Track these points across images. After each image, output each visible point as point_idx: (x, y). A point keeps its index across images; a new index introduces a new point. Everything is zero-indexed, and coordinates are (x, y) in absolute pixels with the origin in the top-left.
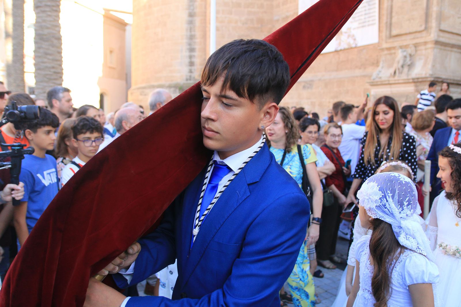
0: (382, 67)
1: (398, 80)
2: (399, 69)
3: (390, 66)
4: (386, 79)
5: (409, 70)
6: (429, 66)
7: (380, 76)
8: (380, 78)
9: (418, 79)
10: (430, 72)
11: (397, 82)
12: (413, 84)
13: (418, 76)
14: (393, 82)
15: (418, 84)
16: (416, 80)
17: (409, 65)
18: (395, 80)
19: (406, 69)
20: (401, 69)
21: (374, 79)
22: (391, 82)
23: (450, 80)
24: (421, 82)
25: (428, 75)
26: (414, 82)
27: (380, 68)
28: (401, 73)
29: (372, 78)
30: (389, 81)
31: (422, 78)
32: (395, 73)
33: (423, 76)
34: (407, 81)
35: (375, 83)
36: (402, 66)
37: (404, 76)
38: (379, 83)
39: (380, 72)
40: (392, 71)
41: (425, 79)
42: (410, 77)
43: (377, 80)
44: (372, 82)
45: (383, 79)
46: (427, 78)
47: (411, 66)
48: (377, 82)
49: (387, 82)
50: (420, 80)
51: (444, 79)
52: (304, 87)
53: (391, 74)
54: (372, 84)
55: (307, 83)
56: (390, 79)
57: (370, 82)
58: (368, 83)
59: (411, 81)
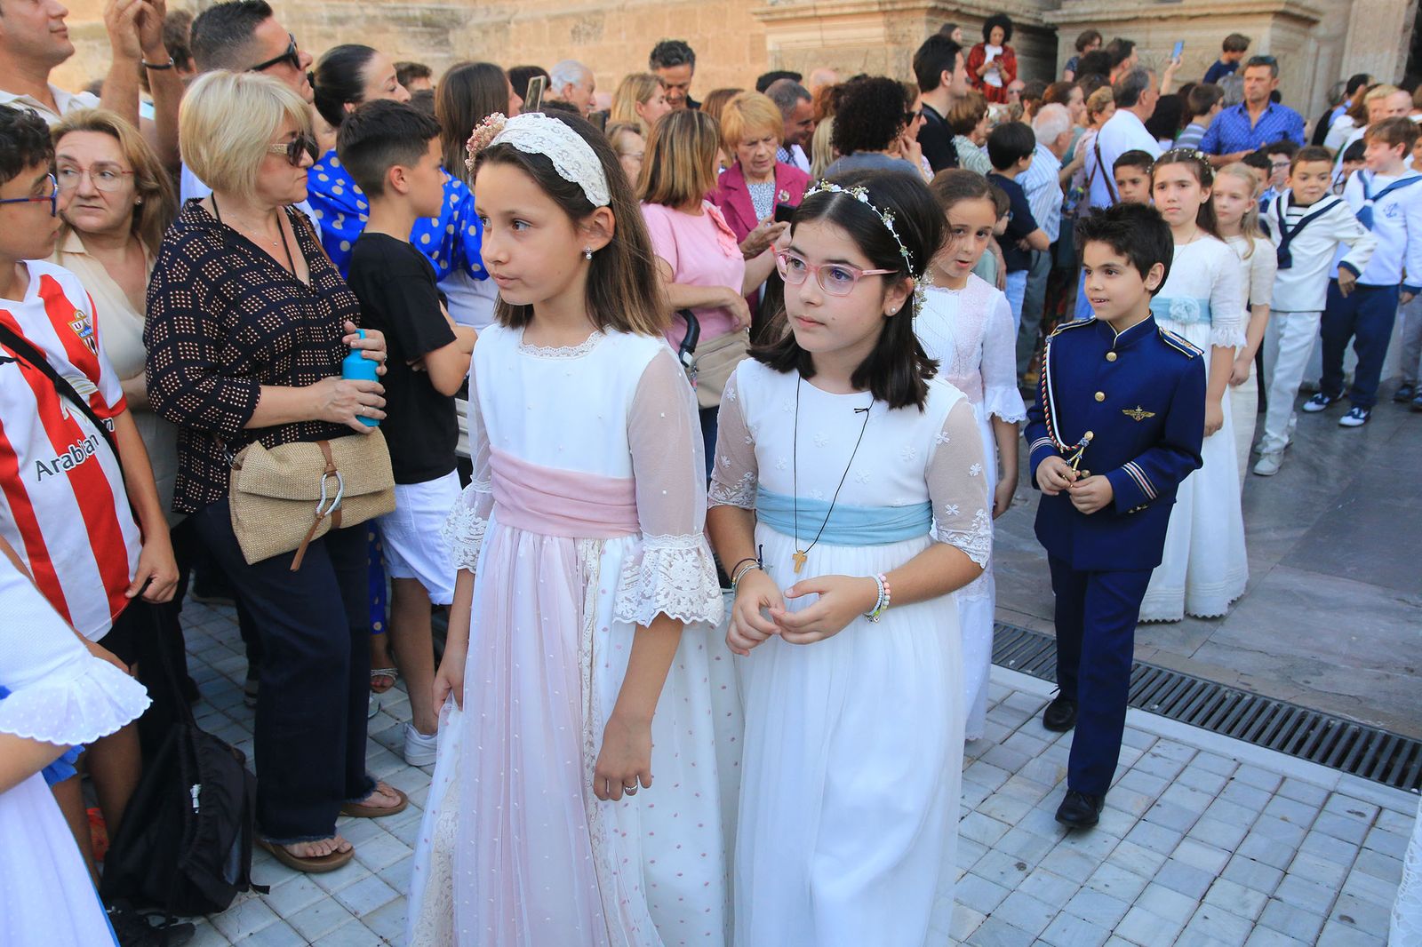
1: (841, 6)
4: (808, 3)
9: (892, 2)
11: (837, 11)
12: (880, 19)
14: (828, 12)
15: (893, 19)
16: (888, 7)
18: (831, 7)
21: (773, 4)
22: (820, 12)
23: (978, 8)
24: (902, 11)
26: (884, 12)
29: (769, 2)
30: (815, 8)
31: (904, 0)
34: (864, 9)
35: (777, 16)
38: (788, 15)
41: (911, 5)
43: (782, 5)
44: (768, 13)
45: (799, 3)
48: (783, 11)
49: (811, 13)
50: (900, 6)
51: (963, 5)
54: (767, 17)
55: (584, 22)
56: (818, 4)
57: (761, 14)
58: (755, 14)
59: (876, 8)
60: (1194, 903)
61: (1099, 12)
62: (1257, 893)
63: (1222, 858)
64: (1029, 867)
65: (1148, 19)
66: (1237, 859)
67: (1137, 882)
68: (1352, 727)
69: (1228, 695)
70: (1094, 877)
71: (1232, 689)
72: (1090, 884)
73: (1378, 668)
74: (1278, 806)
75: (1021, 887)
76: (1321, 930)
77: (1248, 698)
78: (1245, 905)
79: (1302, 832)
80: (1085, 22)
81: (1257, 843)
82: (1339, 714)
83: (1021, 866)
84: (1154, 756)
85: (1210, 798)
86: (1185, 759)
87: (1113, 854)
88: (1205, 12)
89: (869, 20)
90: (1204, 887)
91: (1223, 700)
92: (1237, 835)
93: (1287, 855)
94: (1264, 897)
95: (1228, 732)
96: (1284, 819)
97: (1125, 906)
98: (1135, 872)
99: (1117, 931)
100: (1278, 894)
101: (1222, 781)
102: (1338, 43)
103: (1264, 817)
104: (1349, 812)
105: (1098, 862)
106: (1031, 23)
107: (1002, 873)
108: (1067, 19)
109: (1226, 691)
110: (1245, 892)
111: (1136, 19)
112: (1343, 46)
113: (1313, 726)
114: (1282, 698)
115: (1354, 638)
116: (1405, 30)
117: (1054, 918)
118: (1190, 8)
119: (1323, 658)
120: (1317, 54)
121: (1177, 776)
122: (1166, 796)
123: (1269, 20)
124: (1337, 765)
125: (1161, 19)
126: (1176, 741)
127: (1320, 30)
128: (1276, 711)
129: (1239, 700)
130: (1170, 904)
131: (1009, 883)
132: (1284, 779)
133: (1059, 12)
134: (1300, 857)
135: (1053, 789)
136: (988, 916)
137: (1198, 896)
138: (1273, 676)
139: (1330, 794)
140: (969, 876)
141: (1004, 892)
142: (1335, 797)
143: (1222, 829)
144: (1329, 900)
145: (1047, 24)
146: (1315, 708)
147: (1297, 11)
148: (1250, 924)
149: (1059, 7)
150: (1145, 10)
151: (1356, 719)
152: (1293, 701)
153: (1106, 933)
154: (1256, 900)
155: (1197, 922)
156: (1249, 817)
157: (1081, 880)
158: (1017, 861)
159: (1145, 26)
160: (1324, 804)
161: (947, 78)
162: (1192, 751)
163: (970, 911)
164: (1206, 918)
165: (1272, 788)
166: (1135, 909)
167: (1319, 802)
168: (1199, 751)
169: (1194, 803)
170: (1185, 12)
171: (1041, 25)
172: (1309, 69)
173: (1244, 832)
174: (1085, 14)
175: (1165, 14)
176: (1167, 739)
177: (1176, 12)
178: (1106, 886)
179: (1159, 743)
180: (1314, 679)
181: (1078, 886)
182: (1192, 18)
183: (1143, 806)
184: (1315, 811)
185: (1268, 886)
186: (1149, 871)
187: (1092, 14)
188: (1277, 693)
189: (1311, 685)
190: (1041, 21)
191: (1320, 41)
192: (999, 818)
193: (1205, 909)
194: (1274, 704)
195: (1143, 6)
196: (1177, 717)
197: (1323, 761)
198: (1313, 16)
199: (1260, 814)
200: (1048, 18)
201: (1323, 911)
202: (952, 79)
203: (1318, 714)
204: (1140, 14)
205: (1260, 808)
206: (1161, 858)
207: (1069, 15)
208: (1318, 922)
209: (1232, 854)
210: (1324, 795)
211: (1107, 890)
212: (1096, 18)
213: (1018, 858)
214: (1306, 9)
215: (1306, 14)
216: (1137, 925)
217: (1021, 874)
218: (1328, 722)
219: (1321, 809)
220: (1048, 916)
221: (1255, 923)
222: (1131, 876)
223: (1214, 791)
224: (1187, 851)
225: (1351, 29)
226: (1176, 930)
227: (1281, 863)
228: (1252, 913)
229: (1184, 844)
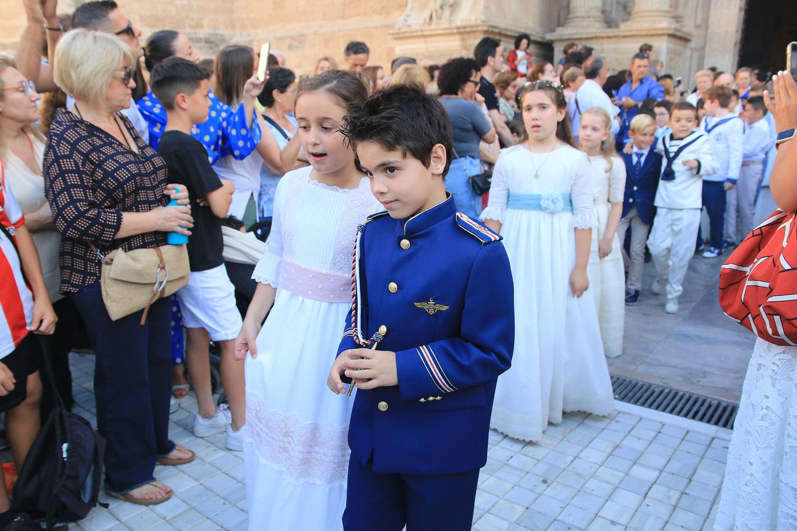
0: (412, 9)
1: (436, 30)
2: (436, 12)
3: (423, 7)
4: (418, 28)
5: (451, 14)
6: (481, 7)
7: (409, 23)
8: (409, 26)
9: (464, 27)
10: (482, 17)
11: (434, 33)
12: (458, 37)
13: (464, 24)
14: (429, 33)
15: (465, 36)
16: (462, 30)
17: (451, 6)
18: (432, 30)
19: (447, 12)
20: (440, 11)
21: (399, 29)
22: (425, 33)
23: (511, 31)
24: (469, 33)
25: (479, 22)
26: (460, 33)
27: (408, 10)
28: (440, 18)
29: (397, 27)
30: (422, 31)
31: (471, 26)
32: (431, 17)
33: (473, 23)
34: (449, 31)
35: (401, 36)
36: (442, 8)
37: (444, 24)
38: (407, 35)
39: (408, 16)
40: (426, 15)
41: (474, 29)
42: (453, 25)
43: (404, 29)
44: (397, 34)
45: (413, 28)
46: (477, 26)
47: (454, 7)
48: (405, 33)
49: (420, 33)
50: (468, 30)
51: (502, 29)
52: (290, 47)
53: (425, 20)
54: (396, 36)
55: (295, 41)
56: (424, 28)
57: (393, 34)
58: (390, 34)
59: (455, 31)
60: (641, 497)
61: (576, 34)
62: (675, 491)
63: (656, 474)
64: (549, 482)
65: (602, 38)
66: (664, 474)
67: (610, 488)
68: (723, 404)
69: (656, 389)
70: (585, 486)
71: (658, 386)
72: (584, 489)
73: (735, 373)
74: (685, 446)
75: (546, 493)
76: (711, 509)
77: (667, 391)
78: (669, 498)
79: (699, 459)
80: (569, 39)
81: (674, 465)
82: (716, 397)
83: (545, 482)
84: (617, 422)
85: (648, 443)
86: (633, 423)
87: (596, 474)
88: (632, 33)
89: (451, 37)
90: (647, 489)
91: (653, 392)
92: (663, 461)
93: (691, 471)
94: (679, 494)
95: (657, 408)
96: (689, 452)
97: (603, 501)
98: (608, 483)
99: (599, 514)
100: (687, 491)
101: (654, 434)
102: (702, 50)
103: (677, 452)
104: (724, 447)
105: (588, 478)
106: (540, 40)
107: (534, 485)
108: (559, 38)
109: (655, 388)
110: (669, 491)
111: (595, 38)
112: (704, 54)
113: (702, 404)
114: (685, 390)
115: (723, 358)
116: (735, 45)
117: (564, 508)
118: (624, 31)
119: (707, 369)
120: (691, 57)
121: (630, 432)
122: (625, 443)
123: (665, 38)
124: (717, 423)
125: (609, 37)
126: (628, 414)
127: (692, 44)
128: (682, 397)
129: (662, 392)
130: (628, 499)
131: (539, 490)
132: (688, 432)
133: (554, 34)
134: (698, 472)
135: (562, 440)
136: (527, 508)
137: (644, 493)
138: (680, 379)
139: (713, 439)
140: (516, 487)
141: (535, 495)
142: (716, 440)
143: (655, 458)
144: (714, 493)
145: (548, 41)
146: (703, 394)
147: (679, 34)
148: (671, 508)
149: (554, 31)
150: (600, 33)
151: (726, 400)
152: (692, 391)
153: (593, 515)
154: (675, 495)
155: (643, 507)
156: (670, 452)
157: (578, 487)
158: (542, 479)
159: (600, 41)
160: (710, 444)
161: (491, 61)
162: (637, 419)
163: (517, 506)
164: (648, 505)
165: (682, 437)
166: (609, 502)
167: (707, 443)
168: (641, 419)
169: (640, 446)
170: (622, 34)
171: (544, 41)
172: (687, 65)
173: (667, 460)
174: (568, 35)
175: (611, 34)
176: (624, 413)
177: (616, 34)
178: (593, 490)
179: (620, 415)
180: (702, 380)
181: (576, 491)
182: (625, 37)
183: (611, 448)
184: (705, 448)
185: (682, 488)
186: (616, 481)
187: (572, 34)
188: (683, 387)
189: (701, 383)
190: (544, 39)
191: (693, 50)
192: (532, 456)
193: (647, 501)
194: (681, 393)
195: (599, 31)
196: (629, 401)
197: (709, 422)
198: (689, 37)
199: (675, 450)
200: (549, 37)
201: (711, 499)
202: (494, 62)
203: (705, 398)
204: (598, 35)
205: (676, 447)
206: (622, 475)
207: (560, 35)
208: (709, 505)
209: (661, 471)
210: (710, 439)
211: (593, 492)
212: (574, 37)
213: (543, 477)
214: (684, 33)
215: (684, 36)
216: (610, 511)
217: (545, 485)
218: (711, 402)
219: (709, 446)
220: (561, 508)
221: (675, 507)
222: (605, 485)
223: (650, 438)
224: (636, 471)
225: (708, 44)
226: (632, 511)
227: (688, 475)
228: (673, 502)
229: (635, 468)
